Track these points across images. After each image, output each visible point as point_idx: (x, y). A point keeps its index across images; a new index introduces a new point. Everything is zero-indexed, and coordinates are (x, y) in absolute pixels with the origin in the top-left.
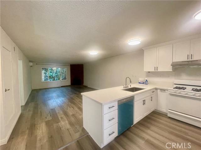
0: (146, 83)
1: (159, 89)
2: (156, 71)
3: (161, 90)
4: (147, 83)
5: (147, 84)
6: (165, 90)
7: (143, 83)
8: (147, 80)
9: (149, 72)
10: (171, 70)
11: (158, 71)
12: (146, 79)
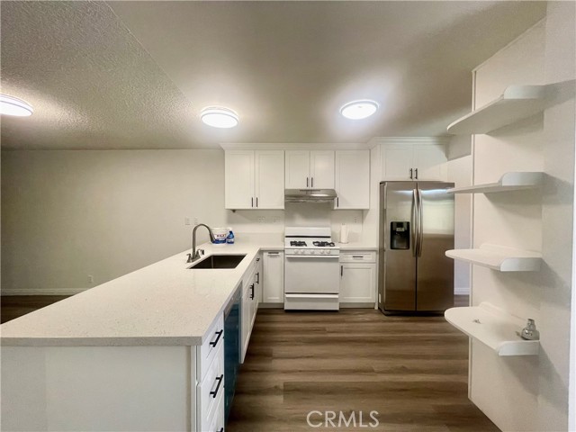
0: (230, 240)
1: (266, 251)
2: (255, 207)
3: (271, 252)
4: (232, 240)
5: (232, 243)
6: (276, 252)
7: (224, 242)
8: (231, 232)
9: (234, 211)
10: (283, 207)
11: (259, 207)
12: (231, 229)
